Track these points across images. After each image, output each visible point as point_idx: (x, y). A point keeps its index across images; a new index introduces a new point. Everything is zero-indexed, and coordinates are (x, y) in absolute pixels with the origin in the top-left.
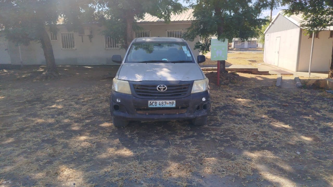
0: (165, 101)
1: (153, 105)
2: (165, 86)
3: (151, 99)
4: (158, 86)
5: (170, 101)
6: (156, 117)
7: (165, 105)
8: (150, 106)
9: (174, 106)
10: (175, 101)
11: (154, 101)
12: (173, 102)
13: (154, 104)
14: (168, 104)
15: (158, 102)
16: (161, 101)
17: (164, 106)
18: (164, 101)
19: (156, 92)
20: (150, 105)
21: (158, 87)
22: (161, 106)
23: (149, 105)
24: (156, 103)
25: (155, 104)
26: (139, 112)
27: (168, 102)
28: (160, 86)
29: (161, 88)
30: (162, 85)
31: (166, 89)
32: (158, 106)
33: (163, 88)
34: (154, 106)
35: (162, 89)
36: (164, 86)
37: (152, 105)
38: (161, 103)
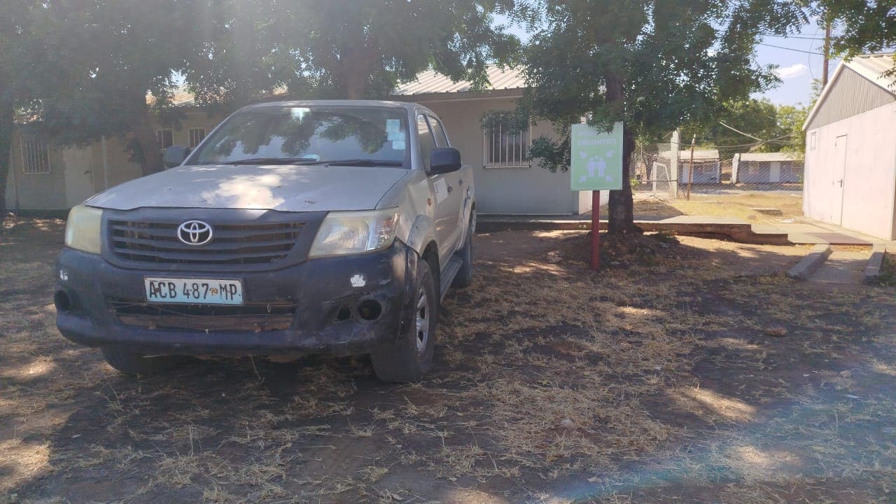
0: (205, 281)
1: (163, 295)
2: (208, 227)
3: (154, 272)
4: (182, 226)
5: (224, 282)
6: (178, 339)
7: (205, 298)
8: (153, 296)
9: (238, 300)
10: (238, 284)
11: (167, 281)
12: (231, 285)
13: (165, 290)
14: (215, 291)
15: (179, 283)
16: (190, 282)
17: (201, 300)
18: (200, 282)
19: (176, 246)
20: (151, 294)
21: (182, 231)
22: (191, 300)
23: (148, 293)
24: (172, 287)
25: (170, 290)
26: (128, 319)
27: (214, 283)
28: (188, 226)
29: (191, 231)
30: (195, 223)
31: (209, 238)
32: (181, 298)
33: (198, 231)
34: (168, 299)
35: (194, 235)
36: (201, 227)
37: (158, 294)
38: (189, 287)
